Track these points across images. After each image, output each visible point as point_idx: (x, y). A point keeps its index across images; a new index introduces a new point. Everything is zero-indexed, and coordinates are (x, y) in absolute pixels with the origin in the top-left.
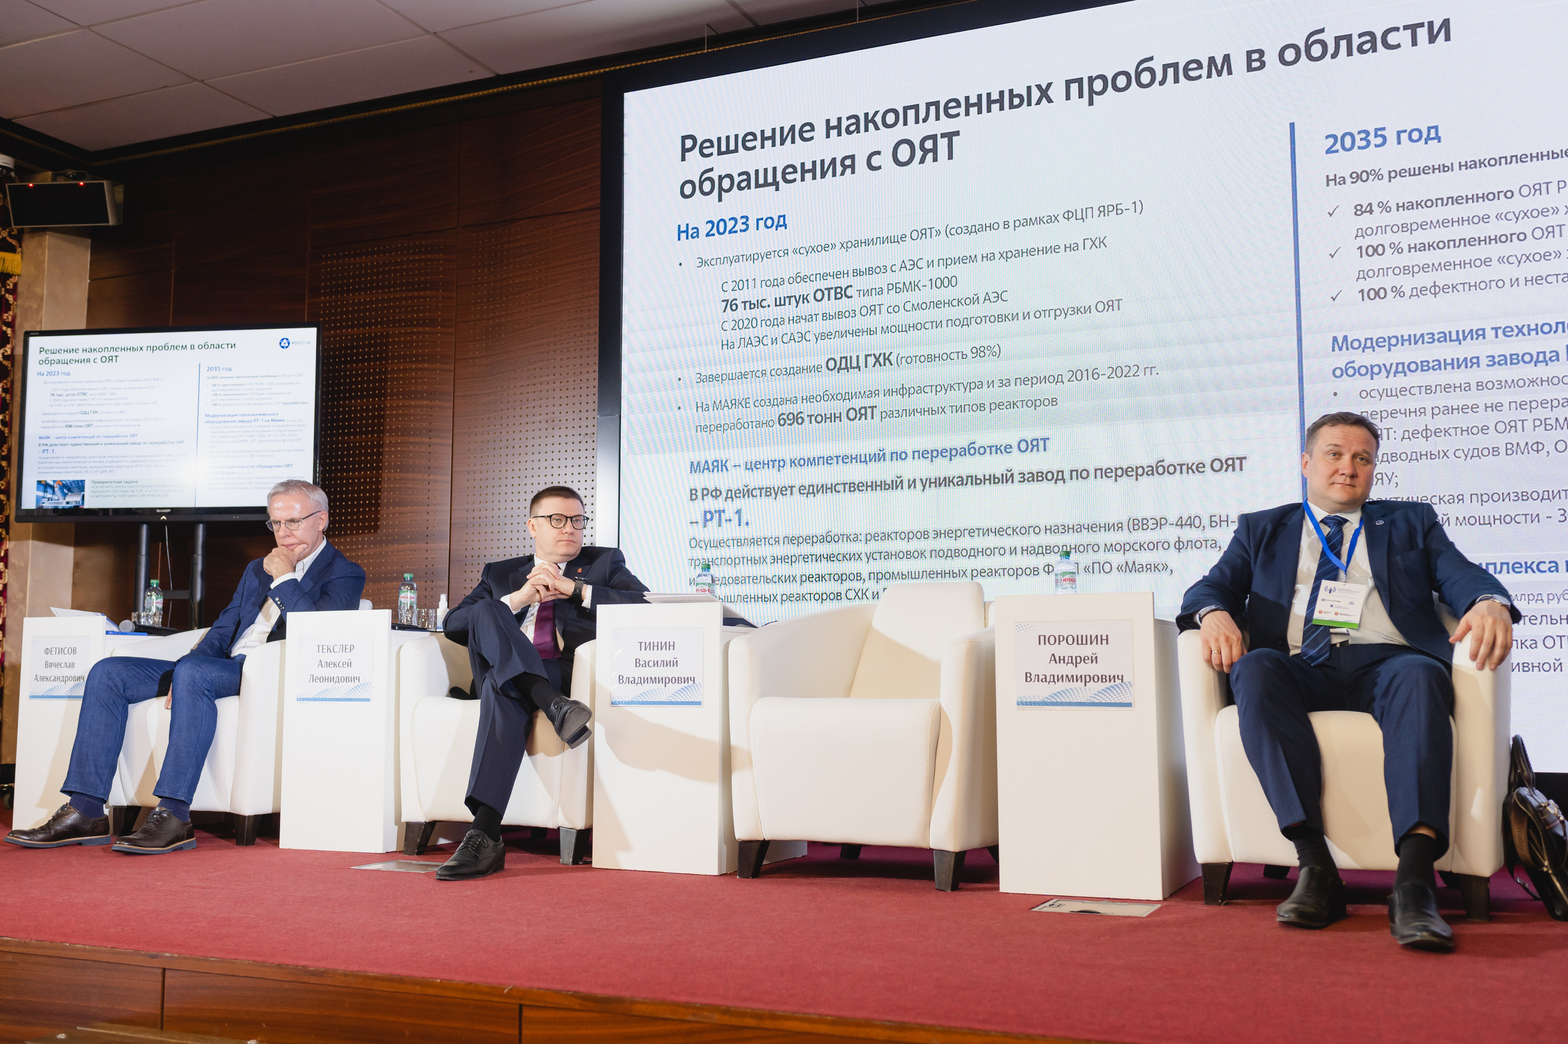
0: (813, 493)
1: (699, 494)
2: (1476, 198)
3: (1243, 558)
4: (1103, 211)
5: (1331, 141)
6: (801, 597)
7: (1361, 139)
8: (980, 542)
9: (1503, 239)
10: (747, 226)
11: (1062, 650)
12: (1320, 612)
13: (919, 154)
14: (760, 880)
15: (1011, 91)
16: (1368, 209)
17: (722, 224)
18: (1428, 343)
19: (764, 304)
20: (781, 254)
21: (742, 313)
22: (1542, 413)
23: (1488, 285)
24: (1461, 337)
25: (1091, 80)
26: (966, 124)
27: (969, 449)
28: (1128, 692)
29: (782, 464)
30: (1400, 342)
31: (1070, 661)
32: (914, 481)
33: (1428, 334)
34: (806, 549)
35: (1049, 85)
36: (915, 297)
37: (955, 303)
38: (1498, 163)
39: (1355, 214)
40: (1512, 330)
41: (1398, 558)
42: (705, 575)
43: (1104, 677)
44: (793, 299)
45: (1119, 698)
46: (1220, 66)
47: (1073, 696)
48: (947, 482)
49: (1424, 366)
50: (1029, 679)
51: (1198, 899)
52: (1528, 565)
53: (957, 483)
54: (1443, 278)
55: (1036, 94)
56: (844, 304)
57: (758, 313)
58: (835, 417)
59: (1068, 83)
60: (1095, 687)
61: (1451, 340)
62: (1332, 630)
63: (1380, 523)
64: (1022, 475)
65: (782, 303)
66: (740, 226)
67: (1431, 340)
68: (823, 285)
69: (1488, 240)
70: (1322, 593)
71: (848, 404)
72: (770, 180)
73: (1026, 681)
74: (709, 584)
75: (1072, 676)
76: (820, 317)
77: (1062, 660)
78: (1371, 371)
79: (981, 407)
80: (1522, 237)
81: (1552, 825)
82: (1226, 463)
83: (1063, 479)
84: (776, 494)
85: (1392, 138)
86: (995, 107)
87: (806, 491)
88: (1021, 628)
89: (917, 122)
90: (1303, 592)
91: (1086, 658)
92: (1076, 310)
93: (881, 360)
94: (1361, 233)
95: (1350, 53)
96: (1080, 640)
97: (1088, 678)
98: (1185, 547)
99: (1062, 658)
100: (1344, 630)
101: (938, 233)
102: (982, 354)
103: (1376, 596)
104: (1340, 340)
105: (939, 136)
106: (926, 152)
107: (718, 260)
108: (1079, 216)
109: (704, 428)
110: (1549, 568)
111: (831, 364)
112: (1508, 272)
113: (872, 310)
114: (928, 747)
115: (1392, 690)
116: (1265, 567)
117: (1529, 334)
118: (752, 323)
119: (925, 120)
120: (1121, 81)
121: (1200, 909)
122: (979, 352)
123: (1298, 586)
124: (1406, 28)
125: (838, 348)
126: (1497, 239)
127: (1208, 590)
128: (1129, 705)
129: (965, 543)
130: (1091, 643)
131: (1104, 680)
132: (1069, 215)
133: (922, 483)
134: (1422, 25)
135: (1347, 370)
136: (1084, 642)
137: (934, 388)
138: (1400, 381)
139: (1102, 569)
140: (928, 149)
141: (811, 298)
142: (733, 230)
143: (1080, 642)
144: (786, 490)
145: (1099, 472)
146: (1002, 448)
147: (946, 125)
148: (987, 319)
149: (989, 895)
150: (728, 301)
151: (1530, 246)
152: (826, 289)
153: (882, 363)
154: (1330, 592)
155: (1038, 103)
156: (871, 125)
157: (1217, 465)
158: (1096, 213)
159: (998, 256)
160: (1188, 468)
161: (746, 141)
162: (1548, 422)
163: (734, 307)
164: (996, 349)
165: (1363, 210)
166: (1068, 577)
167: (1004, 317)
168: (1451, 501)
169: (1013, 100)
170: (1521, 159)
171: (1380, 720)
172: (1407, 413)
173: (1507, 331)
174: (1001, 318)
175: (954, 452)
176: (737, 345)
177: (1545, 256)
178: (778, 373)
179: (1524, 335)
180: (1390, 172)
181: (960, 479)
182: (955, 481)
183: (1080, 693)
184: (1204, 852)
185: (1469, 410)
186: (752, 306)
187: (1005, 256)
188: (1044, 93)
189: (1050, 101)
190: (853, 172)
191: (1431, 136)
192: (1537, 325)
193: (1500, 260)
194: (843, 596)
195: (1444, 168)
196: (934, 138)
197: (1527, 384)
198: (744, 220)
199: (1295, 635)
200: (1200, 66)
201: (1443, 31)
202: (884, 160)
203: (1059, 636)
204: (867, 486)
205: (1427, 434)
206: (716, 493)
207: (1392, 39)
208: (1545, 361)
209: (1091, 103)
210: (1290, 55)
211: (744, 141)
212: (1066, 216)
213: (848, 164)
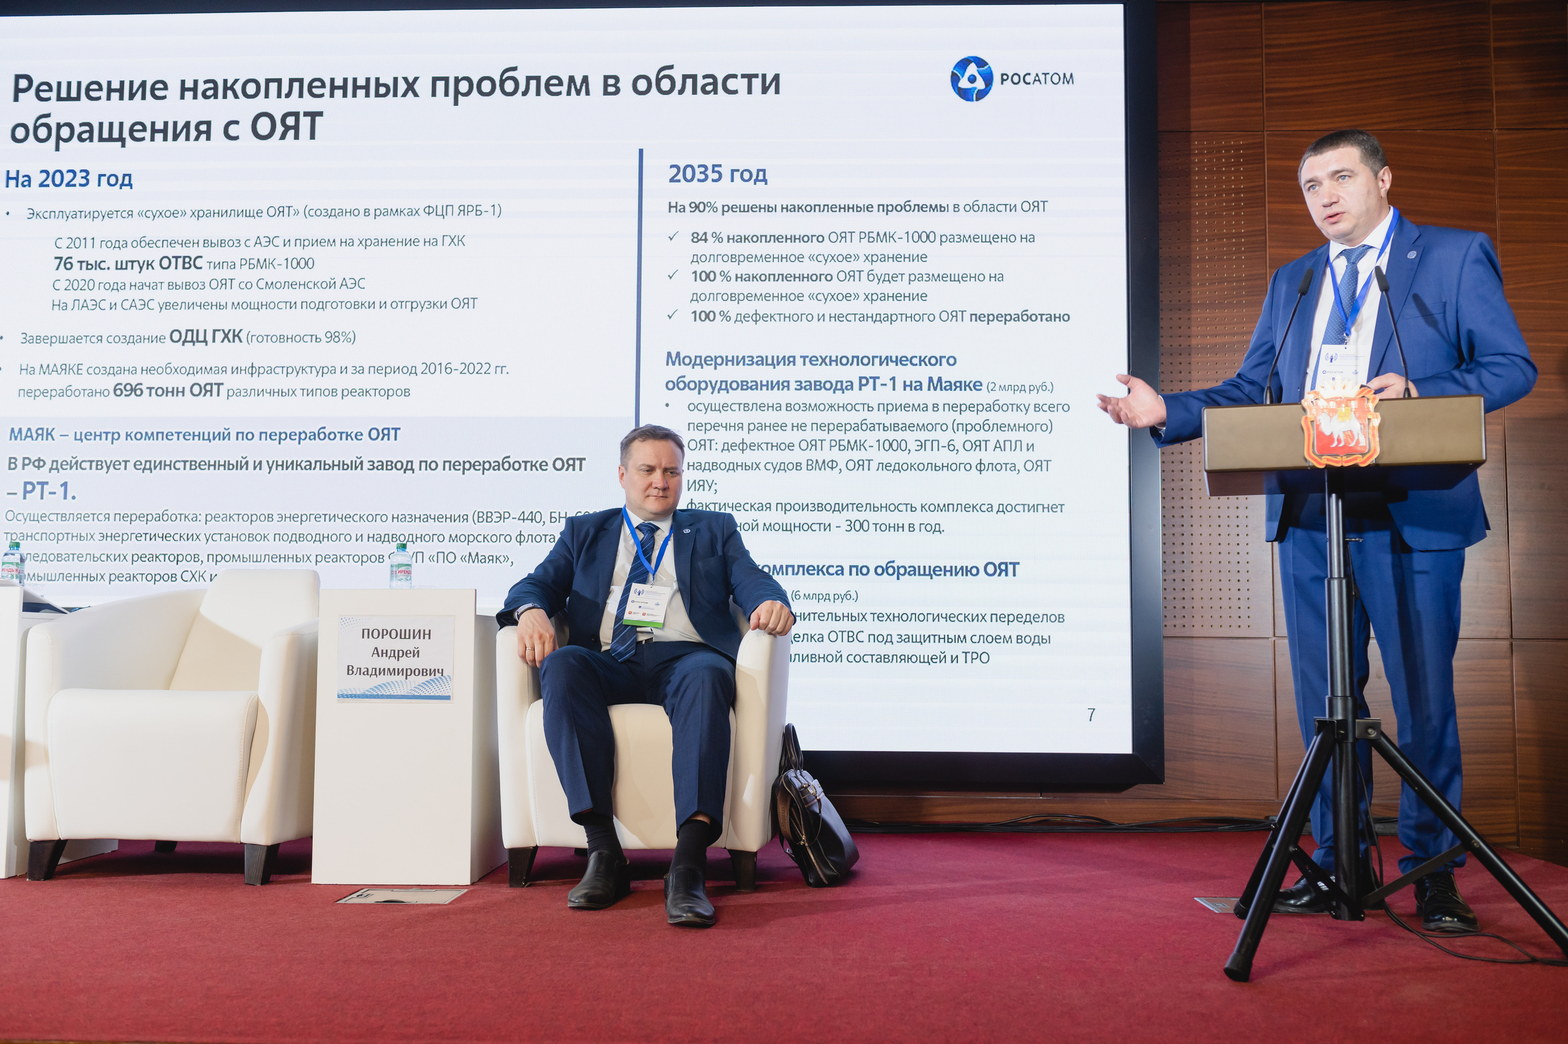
0: (150, 469)
1: (19, 463)
2: (793, 239)
3: (566, 558)
4: (463, 210)
5: (675, 170)
6: (132, 577)
7: (701, 173)
8: (325, 528)
9: (814, 278)
10: (88, 181)
11: (385, 644)
12: (630, 613)
13: (280, 129)
14: (53, 882)
15: (377, 79)
16: (704, 238)
17: (58, 175)
18: (748, 364)
19: (102, 265)
20: (125, 214)
21: (76, 273)
22: (837, 435)
23: (800, 317)
24: (775, 362)
25: (457, 81)
26: (331, 105)
27: (319, 434)
28: (447, 686)
29: (116, 436)
30: (724, 362)
31: (392, 655)
32: (260, 463)
33: (748, 357)
34: (139, 527)
35: (416, 79)
36: (269, 275)
37: (311, 285)
38: (813, 210)
39: (692, 240)
40: (817, 360)
41: (700, 564)
42: (13, 554)
43: (425, 671)
44: (136, 264)
45: (438, 691)
46: (579, 86)
47: (394, 689)
48: (294, 465)
49: (744, 386)
50: (350, 672)
51: (504, 882)
52: (820, 568)
53: (305, 467)
54: (763, 307)
55: (402, 87)
56: (191, 275)
57: (95, 274)
58: (176, 392)
59: (435, 80)
60: (416, 680)
61: (767, 364)
62: (638, 629)
63: (687, 531)
64: (371, 463)
65: (124, 267)
66: (78, 180)
67: (751, 363)
68: (171, 252)
69: (802, 278)
70: (632, 596)
71: (192, 379)
72: (115, 136)
73: (348, 674)
74: (17, 564)
75: (394, 669)
76: (165, 286)
77: (384, 653)
78: (699, 386)
79: (333, 392)
80: (829, 278)
81: (810, 804)
82: (568, 463)
83: (412, 469)
84: (108, 468)
85: (726, 175)
86: (361, 93)
87: (142, 467)
88: (345, 622)
89: (279, 96)
90: (617, 591)
91: (409, 652)
92: (432, 304)
93: (231, 336)
94: (696, 259)
95: (694, 92)
96: (403, 635)
97: (409, 671)
98: (526, 540)
99: (385, 652)
100: (648, 629)
101: (297, 213)
102: (337, 339)
103: (679, 597)
104: (674, 356)
105: (301, 115)
106: (287, 128)
107: (53, 214)
108: (440, 213)
109: (28, 393)
110: (836, 572)
111: (176, 336)
112: (816, 308)
113: (223, 283)
114: (243, 741)
115: (682, 689)
116: (585, 568)
117: (831, 365)
118: (89, 285)
119: (288, 95)
120: (486, 86)
121: (504, 892)
122: (333, 337)
123: (612, 587)
124: (743, 76)
125: (185, 320)
126: (809, 278)
127: (530, 588)
128: (448, 698)
129: (311, 527)
130: (414, 638)
131: (425, 674)
132: (429, 210)
133: (268, 464)
134: (756, 76)
135: (678, 383)
136: (407, 637)
137: (285, 369)
138: (722, 398)
139: (446, 558)
140: (289, 125)
141: (156, 264)
142: (72, 183)
143: (403, 637)
144: (120, 464)
145: (447, 465)
146: (353, 435)
147: (308, 104)
148: (344, 304)
149: (299, 888)
150: (61, 258)
151: (835, 287)
152: (173, 257)
153: (231, 340)
154: (639, 594)
155: (404, 95)
156: (230, 93)
157: (559, 464)
158: (456, 211)
159: (357, 242)
160: (532, 466)
161: (90, 91)
162: (842, 443)
163: (68, 266)
164: (351, 336)
165: (699, 238)
166: (403, 568)
167: (360, 305)
168: (760, 509)
169: (380, 89)
170: (832, 208)
171: (672, 714)
172: (727, 427)
173: (813, 360)
174: (357, 305)
175: (303, 436)
176: (70, 306)
177: (846, 297)
178: (117, 339)
179: (826, 365)
180: (723, 206)
181: (308, 463)
182: (303, 465)
183: (401, 686)
184: (511, 838)
185: (779, 428)
186: (89, 266)
187: (365, 243)
188: (411, 87)
189: (416, 95)
190: (208, 138)
191: (759, 178)
192: (837, 357)
193: (811, 296)
194: (179, 577)
195: (768, 209)
196: (296, 115)
197: (826, 409)
198: (84, 174)
199: (606, 633)
200: (561, 83)
201: (774, 83)
202: (243, 130)
203: (383, 630)
204: (209, 465)
205: (743, 446)
206: (39, 463)
207: (732, 84)
208: (842, 389)
209: (456, 103)
210: (642, 85)
211: (88, 90)
212: (427, 210)
213: (204, 129)
